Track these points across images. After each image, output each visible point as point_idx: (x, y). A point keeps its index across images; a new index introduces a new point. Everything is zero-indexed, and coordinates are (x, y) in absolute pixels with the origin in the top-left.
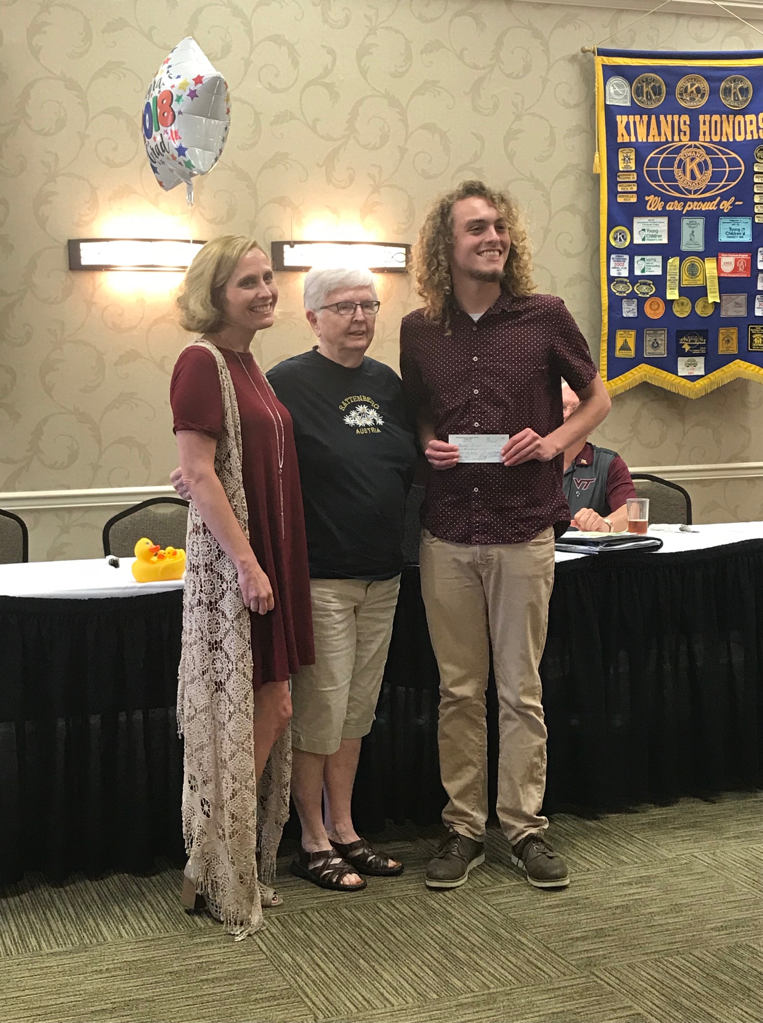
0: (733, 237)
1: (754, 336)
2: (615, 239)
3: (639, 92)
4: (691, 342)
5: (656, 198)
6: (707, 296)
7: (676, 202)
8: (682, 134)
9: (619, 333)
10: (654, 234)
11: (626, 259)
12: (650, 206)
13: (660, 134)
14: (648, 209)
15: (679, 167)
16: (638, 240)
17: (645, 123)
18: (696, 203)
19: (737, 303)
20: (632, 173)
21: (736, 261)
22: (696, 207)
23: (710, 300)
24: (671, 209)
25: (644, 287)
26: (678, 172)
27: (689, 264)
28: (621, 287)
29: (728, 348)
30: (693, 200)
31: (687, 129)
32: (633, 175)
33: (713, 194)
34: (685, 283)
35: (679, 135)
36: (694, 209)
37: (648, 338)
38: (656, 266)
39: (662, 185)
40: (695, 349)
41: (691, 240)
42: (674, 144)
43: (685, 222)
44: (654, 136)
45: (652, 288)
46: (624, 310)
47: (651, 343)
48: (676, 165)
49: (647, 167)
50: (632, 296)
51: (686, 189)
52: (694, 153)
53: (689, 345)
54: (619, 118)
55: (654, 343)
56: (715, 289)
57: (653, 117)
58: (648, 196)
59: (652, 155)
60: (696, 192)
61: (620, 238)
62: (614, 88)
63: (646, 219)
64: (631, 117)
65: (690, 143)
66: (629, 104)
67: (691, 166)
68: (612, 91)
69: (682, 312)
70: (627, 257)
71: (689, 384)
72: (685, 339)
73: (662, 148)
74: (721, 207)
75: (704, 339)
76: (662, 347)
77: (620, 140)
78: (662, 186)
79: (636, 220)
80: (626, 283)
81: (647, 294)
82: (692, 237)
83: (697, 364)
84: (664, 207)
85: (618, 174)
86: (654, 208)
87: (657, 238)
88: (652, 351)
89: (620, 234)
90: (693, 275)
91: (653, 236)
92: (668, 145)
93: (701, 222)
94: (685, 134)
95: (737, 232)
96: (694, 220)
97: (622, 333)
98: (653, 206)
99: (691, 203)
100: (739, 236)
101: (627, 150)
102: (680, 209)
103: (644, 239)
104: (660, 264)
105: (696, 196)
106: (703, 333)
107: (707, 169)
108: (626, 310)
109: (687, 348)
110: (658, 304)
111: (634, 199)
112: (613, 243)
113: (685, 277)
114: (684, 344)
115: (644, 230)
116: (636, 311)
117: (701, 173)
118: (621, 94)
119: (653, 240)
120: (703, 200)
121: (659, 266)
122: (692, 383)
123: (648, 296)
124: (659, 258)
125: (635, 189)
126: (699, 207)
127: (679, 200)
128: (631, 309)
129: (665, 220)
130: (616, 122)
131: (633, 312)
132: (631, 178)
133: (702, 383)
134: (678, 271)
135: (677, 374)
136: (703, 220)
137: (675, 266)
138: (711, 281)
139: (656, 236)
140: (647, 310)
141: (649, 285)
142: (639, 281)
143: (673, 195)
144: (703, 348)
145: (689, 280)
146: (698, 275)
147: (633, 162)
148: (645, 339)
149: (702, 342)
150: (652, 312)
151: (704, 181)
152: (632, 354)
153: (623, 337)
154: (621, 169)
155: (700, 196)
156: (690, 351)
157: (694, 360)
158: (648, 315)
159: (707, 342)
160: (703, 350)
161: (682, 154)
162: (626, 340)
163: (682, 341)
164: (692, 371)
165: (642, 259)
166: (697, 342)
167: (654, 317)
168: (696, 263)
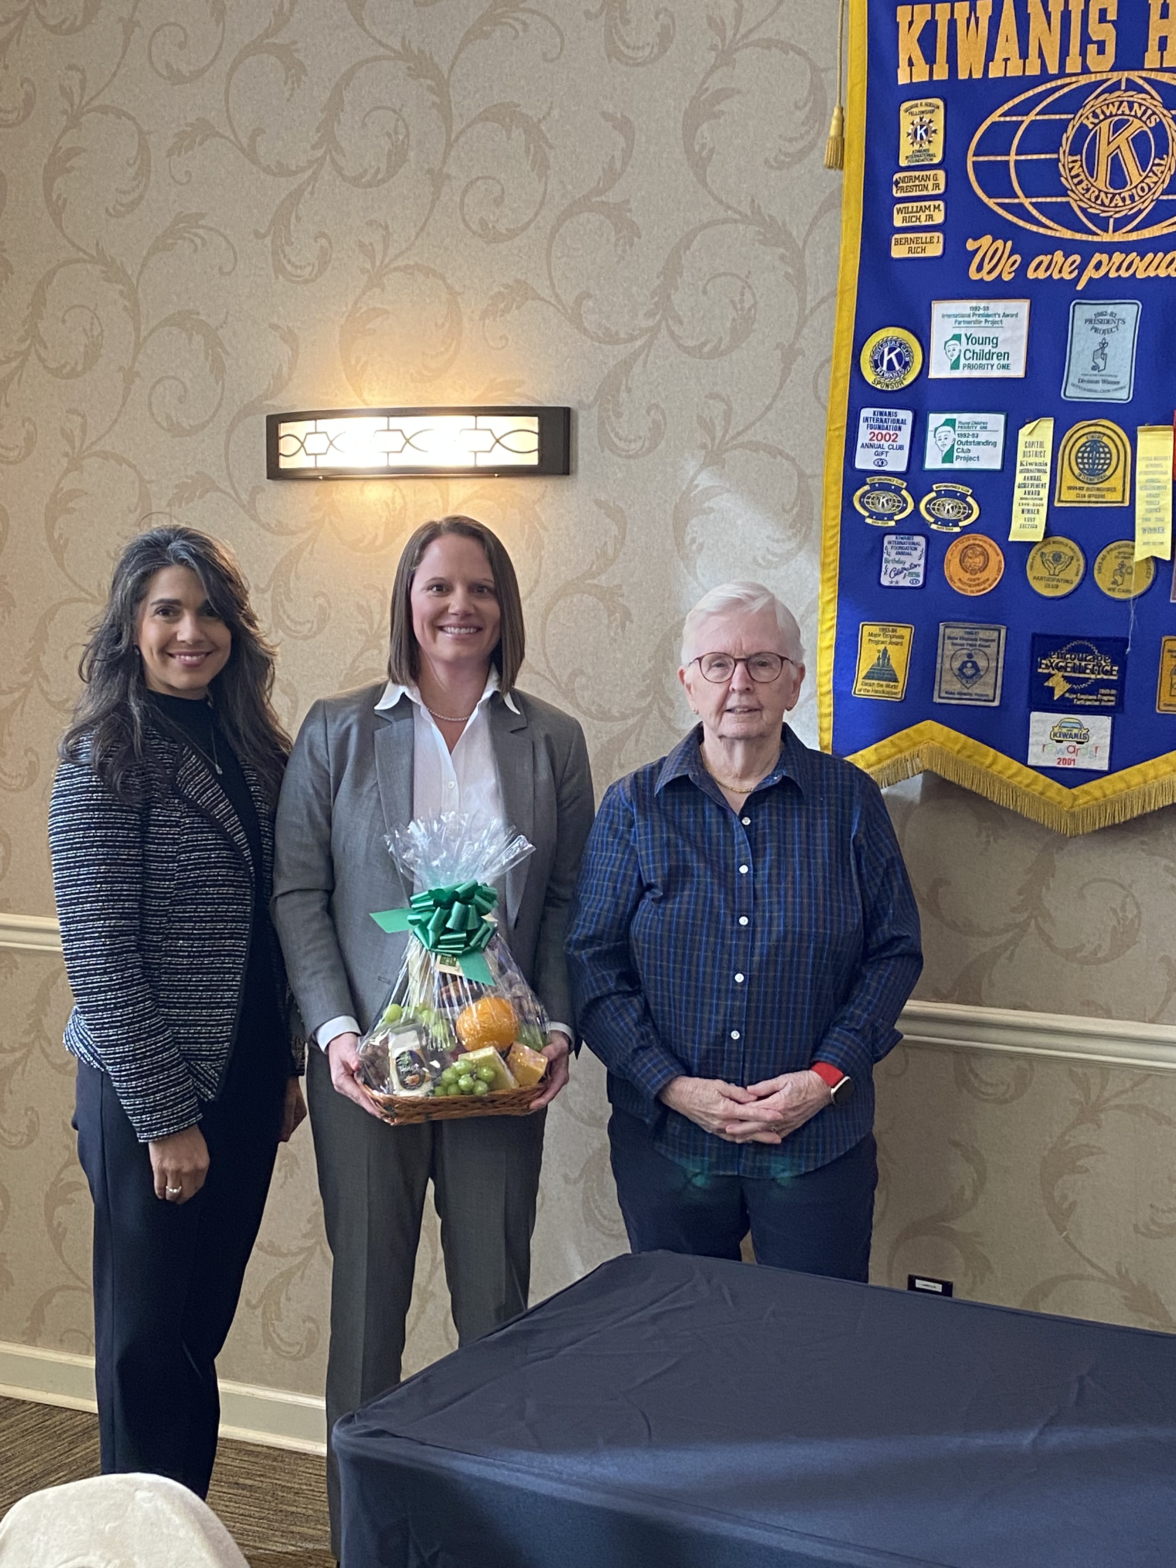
2: (876, 365)
4: (1074, 670)
5: (999, 243)
6: (1132, 538)
7: (1059, 255)
8: (1092, 49)
9: (868, 630)
10: (987, 348)
11: (904, 422)
12: (980, 268)
13: (1024, 55)
14: (974, 275)
15: (1075, 150)
16: (939, 370)
17: (984, 24)
18: (1118, 257)
20: (931, 173)
22: (1118, 269)
23: (1141, 552)
24: (1041, 275)
25: (949, 503)
26: (1070, 166)
27: (1083, 440)
28: (883, 502)
30: (1109, 249)
31: (1107, 33)
32: (935, 178)
34: (1068, 497)
35: (1083, 53)
36: (1113, 275)
37: (949, 650)
38: (988, 443)
39: (1021, 205)
40: (1084, 691)
41: (1095, 367)
42: (1067, 80)
43: (1082, 313)
44: (1006, 60)
45: (971, 508)
46: (887, 567)
47: (957, 665)
48: (1066, 146)
49: (974, 155)
50: (913, 525)
51: (1092, 218)
52: (1125, 107)
53: (1067, 679)
54: (903, 13)
55: (964, 664)
56: (1161, 520)
57: (1008, 4)
58: (975, 239)
59: (995, 117)
60: (1120, 224)
61: (890, 361)
63: (964, 306)
64: (943, 10)
65: (1115, 76)
67: (1113, 146)
69: (1053, 580)
70: (907, 416)
71: (1056, 790)
72: (1055, 660)
73: (1030, 93)
75: (1113, 663)
76: (989, 678)
77: (903, 78)
78: (1019, 211)
79: (939, 309)
80: (897, 491)
81: (955, 524)
82: (1100, 362)
83: (1086, 737)
84: (1022, 270)
85: (896, 177)
86: (989, 272)
87: (995, 361)
88: (957, 687)
89: (891, 350)
90: (1092, 473)
91: (981, 356)
92: (1049, 86)
93: (1129, 312)
94: (1101, 51)
96: (1110, 309)
97: (875, 629)
98: (987, 267)
99: (1105, 257)
101: (921, 105)
102: (1068, 277)
103: (955, 366)
104: (1000, 438)
105: (1118, 237)
106: (1113, 648)
107: (1163, 151)
108: (891, 566)
109: (1059, 686)
110: (985, 554)
111: (935, 249)
112: (869, 376)
113: (1067, 479)
114: (1050, 676)
115: (957, 337)
116: (921, 570)
117: (1144, 163)
119: (981, 367)
120: (1142, 248)
121: (995, 444)
122: (1065, 790)
123: (957, 530)
124: (997, 421)
125: (939, 218)
126: (1128, 268)
127: (1069, 247)
128: (907, 566)
129: (1022, 307)
130: (897, 24)
131: (911, 574)
132: (930, 187)
133: (1098, 793)
134: (1048, 459)
135: (1024, 761)
136: (1135, 307)
137: (1041, 445)
138: (1150, 496)
139: (991, 355)
140: (953, 568)
141: (963, 497)
142: (934, 487)
143: (1049, 233)
144: (1107, 691)
145: (1081, 489)
146: (1108, 473)
147: (939, 139)
148: (940, 651)
149: (1106, 673)
150: (966, 577)
151: (1150, 189)
152: (898, 690)
153: (877, 643)
154: (903, 163)
155: (1134, 236)
156: (1067, 695)
157: (1080, 723)
158: (956, 586)
159: (1122, 673)
160: (1108, 698)
161: (1086, 111)
162: (885, 650)
163: (1047, 667)
164: (1073, 756)
165: (950, 423)
166: (1092, 672)
167: (972, 592)
168: (1105, 440)
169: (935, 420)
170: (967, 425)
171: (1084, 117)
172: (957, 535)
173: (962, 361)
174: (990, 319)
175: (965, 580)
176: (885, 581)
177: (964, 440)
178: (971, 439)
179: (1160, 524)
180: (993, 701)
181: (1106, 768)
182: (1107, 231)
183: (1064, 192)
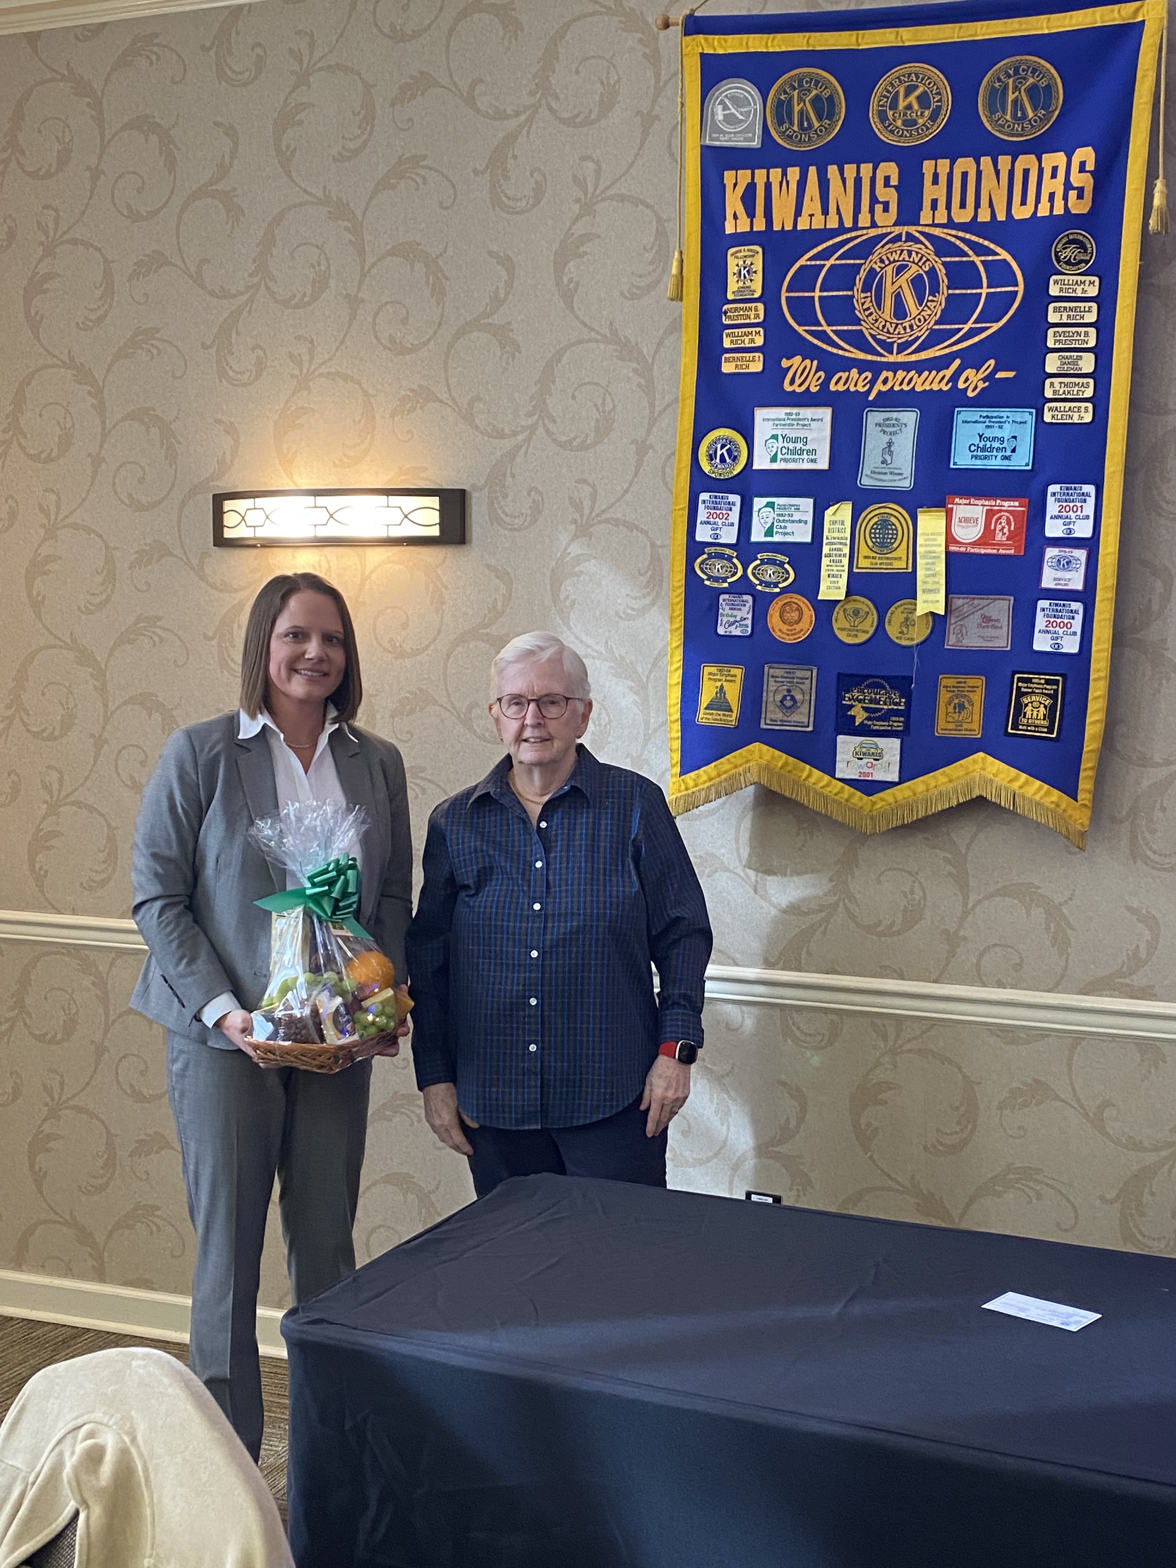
0: (985, 458)
1: (1025, 700)
2: (711, 458)
3: (783, 111)
4: (871, 702)
5: (808, 362)
6: (915, 597)
7: (854, 372)
8: (879, 208)
9: (708, 670)
10: (799, 446)
11: (734, 504)
12: (792, 382)
13: (825, 212)
14: (787, 387)
15: (866, 288)
16: (761, 463)
17: (793, 186)
18: (901, 374)
19: (987, 619)
20: (753, 305)
21: (990, 514)
22: (901, 384)
23: (922, 609)
24: (841, 388)
25: (770, 569)
26: (861, 299)
27: (876, 519)
28: (718, 567)
29: (959, 724)
30: (894, 367)
31: (890, 196)
32: (756, 310)
33: (947, 351)
34: (864, 564)
35: (872, 211)
36: (897, 388)
37: (773, 685)
38: (800, 521)
39: (825, 332)
40: (879, 719)
41: (884, 462)
42: (859, 233)
43: (873, 419)
44: (811, 216)
45: (788, 573)
46: (723, 620)
47: (779, 697)
48: (859, 285)
49: (787, 291)
50: (743, 587)
51: (879, 342)
52: (905, 255)
53: (866, 709)
54: (729, 177)
55: (784, 697)
56: (937, 583)
57: (812, 170)
58: (788, 359)
59: (802, 261)
60: (902, 348)
61: (722, 455)
62: (726, 108)
63: (780, 412)
64: (760, 175)
65: (897, 230)
66: (756, 143)
67: (896, 285)
68: (720, 115)
69: (853, 630)
70: (736, 499)
71: (858, 797)
72: (856, 694)
73: (831, 243)
74: (961, 385)
75: (901, 697)
76: (804, 709)
77: (729, 229)
78: (822, 336)
79: (761, 414)
80: (729, 559)
81: (776, 585)
82: (888, 458)
83: (881, 755)
84: (825, 384)
85: (725, 307)
86: (800, 385)
87: (805, 456)
88: (779, 716)
89: (723, 447)
90: (883, 545)
91: (794, 452)
92: (845, 237)
93: (910, 418)
94: (886, 209)
95: (996, 444)
96: (895, 415)
97: (713, 670)
98: (798, 381)
99: (890, 374)
100: (1000, 454)
101: (744, 250)
102: (862, 390)
103: (774, 459)
104: (810, 518)
105: (901, 358)
106: (901, 684)
107: (935, 290)
108: (725, 619)
109: (859, 715)
110: (799, 610)
111: (757, 367)
112: (706, 467)
113: (864, 550)
114: (852, 706)
115: (775, 437)
116: (749, 622)
117: (920, 299)
118: (742, 121)
119: (794, 461)
120: (920, 367)
121: (806, 522)
122: (865, 797)
123: (777, 590)
124: (807, 504)
125: (759, 341)
126: (909, 383)
127: (863, 366)
128: (738, 619)
129: (825, 414)
130: (724, 186)
131: (741, 626)
132: (752, 317)
133: (891, 799)
134: (848, 534)
135: (832, 774)
136: (915, 414)
137: (843, 523)
138: (927, 564)
139: (802, 451)
140: (774, 621)
141: (781, 565)
142: (759, 556)
143: (847, 354)
144: (897, 719)
145: (874, 558)
146: (895, 545)
147: (759, 278)
148: (765, 687)
149: (896, 704)
150: (785, 628)
151: (925, 320)
152: (732, 719)
153: (715, 680)
154: (730, 296)
155: (914, 358)
156: (866, 722)
157: (876, 744)
158: (777, 635)
159: (908, 704)
160: (897, 724)
161: (875, 257)
162: (722, 687)
163: (850, 700)
164: (871, 770)
165: (771, 505)
166: (885, 704)
167: (789, 640)
168: (893, 520)
169: (759, 502)
170: (783, 507)
171: (873, 262)
172: (778, 594)
173: (779, 456)
174: (800, 422)
175: (784, 630)
176: (721, 631)
177: (781, 518)
178: (787, 518)
179: (935, 587)
180: (808, 726)
181: (897, 780)
182: (892, 353)
183: (858, 322)
